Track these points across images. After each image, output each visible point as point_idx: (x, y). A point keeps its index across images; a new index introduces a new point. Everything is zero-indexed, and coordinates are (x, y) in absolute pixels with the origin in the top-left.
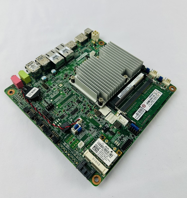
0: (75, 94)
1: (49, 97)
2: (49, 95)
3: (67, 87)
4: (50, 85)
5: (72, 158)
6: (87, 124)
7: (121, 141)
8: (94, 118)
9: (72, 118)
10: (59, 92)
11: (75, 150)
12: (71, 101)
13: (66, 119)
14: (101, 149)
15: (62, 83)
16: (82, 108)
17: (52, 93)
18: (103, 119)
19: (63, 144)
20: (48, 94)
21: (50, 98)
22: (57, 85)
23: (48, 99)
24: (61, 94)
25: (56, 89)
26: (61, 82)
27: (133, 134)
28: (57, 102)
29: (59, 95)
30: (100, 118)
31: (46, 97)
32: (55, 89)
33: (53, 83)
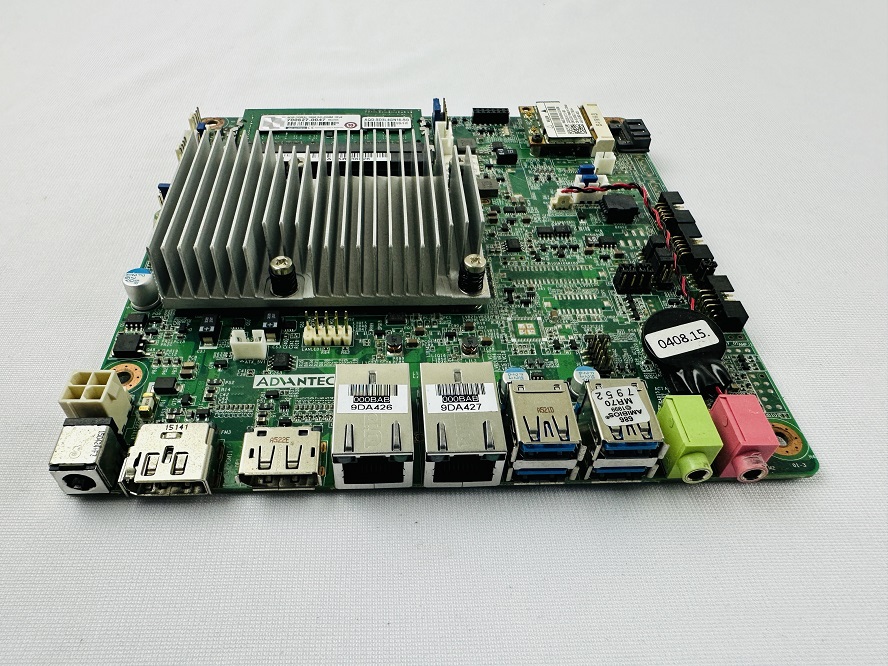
1: (610, 320)
2: (604, 323)
3: (509, 309)
4: (573, 359)
10: (555, 309)
15: (516, 333)
17: (590, 324)
21: (606, 314)
22: (545, 340)
23: (619, 314)
24: (552, 301)
25: (560, 331)
26: (514, 340)
28: (589, 288)
29: (564, 304)
31: (621, 327)
32: (562, 332)
33: (551, 358)
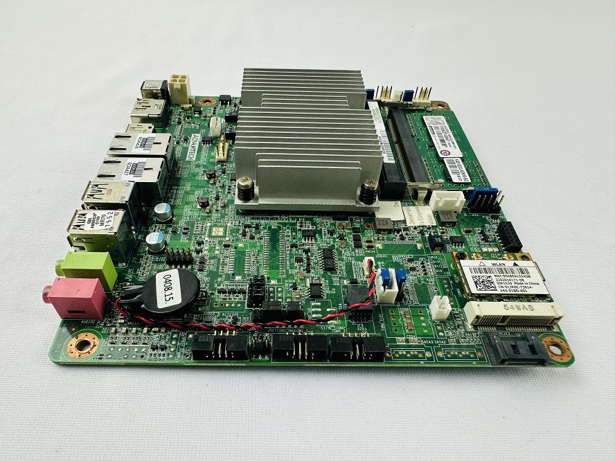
0: (279, 227)
1: (221, 276)
2: (217, 272)
3: (239, 226)
5: (456, 353)
6: (389, 262)
7: (490, 242)
8: (387, 242)
9: (340, 278)
10: (236, 248)
11: (439, 331)
12: (292, 246)
13: (331, 290)
14: (492, 275)
15: (215, 226)
16: (334, 242)
17: (218, 264)
18: (406, 229)
19: (399, 346)
20: (211, 272)
21: (227, 275)
22: (207, 239)
23: (226, 283)
24: (245, 248)
25: (215, 247)
26: (209, 224)
27: (490, 215)
28: (258, 270)
29: (240, 254)
30: (398, 232)
31: (212, 280)
32: (212, 248)
33: (189, 240)
